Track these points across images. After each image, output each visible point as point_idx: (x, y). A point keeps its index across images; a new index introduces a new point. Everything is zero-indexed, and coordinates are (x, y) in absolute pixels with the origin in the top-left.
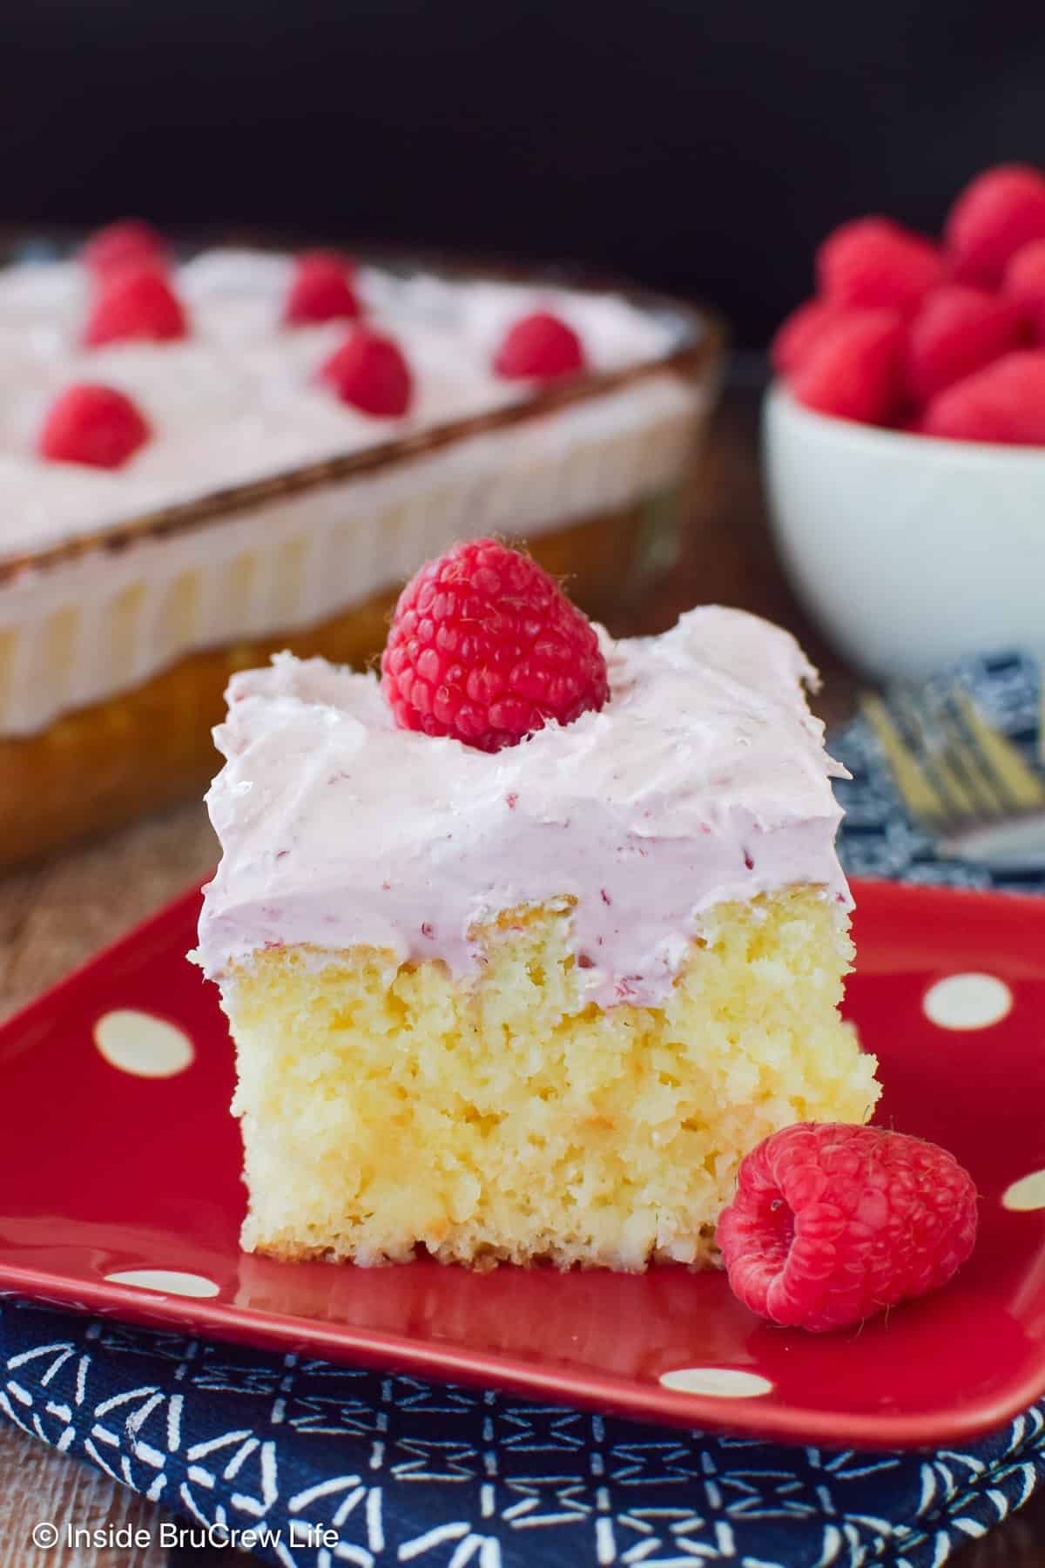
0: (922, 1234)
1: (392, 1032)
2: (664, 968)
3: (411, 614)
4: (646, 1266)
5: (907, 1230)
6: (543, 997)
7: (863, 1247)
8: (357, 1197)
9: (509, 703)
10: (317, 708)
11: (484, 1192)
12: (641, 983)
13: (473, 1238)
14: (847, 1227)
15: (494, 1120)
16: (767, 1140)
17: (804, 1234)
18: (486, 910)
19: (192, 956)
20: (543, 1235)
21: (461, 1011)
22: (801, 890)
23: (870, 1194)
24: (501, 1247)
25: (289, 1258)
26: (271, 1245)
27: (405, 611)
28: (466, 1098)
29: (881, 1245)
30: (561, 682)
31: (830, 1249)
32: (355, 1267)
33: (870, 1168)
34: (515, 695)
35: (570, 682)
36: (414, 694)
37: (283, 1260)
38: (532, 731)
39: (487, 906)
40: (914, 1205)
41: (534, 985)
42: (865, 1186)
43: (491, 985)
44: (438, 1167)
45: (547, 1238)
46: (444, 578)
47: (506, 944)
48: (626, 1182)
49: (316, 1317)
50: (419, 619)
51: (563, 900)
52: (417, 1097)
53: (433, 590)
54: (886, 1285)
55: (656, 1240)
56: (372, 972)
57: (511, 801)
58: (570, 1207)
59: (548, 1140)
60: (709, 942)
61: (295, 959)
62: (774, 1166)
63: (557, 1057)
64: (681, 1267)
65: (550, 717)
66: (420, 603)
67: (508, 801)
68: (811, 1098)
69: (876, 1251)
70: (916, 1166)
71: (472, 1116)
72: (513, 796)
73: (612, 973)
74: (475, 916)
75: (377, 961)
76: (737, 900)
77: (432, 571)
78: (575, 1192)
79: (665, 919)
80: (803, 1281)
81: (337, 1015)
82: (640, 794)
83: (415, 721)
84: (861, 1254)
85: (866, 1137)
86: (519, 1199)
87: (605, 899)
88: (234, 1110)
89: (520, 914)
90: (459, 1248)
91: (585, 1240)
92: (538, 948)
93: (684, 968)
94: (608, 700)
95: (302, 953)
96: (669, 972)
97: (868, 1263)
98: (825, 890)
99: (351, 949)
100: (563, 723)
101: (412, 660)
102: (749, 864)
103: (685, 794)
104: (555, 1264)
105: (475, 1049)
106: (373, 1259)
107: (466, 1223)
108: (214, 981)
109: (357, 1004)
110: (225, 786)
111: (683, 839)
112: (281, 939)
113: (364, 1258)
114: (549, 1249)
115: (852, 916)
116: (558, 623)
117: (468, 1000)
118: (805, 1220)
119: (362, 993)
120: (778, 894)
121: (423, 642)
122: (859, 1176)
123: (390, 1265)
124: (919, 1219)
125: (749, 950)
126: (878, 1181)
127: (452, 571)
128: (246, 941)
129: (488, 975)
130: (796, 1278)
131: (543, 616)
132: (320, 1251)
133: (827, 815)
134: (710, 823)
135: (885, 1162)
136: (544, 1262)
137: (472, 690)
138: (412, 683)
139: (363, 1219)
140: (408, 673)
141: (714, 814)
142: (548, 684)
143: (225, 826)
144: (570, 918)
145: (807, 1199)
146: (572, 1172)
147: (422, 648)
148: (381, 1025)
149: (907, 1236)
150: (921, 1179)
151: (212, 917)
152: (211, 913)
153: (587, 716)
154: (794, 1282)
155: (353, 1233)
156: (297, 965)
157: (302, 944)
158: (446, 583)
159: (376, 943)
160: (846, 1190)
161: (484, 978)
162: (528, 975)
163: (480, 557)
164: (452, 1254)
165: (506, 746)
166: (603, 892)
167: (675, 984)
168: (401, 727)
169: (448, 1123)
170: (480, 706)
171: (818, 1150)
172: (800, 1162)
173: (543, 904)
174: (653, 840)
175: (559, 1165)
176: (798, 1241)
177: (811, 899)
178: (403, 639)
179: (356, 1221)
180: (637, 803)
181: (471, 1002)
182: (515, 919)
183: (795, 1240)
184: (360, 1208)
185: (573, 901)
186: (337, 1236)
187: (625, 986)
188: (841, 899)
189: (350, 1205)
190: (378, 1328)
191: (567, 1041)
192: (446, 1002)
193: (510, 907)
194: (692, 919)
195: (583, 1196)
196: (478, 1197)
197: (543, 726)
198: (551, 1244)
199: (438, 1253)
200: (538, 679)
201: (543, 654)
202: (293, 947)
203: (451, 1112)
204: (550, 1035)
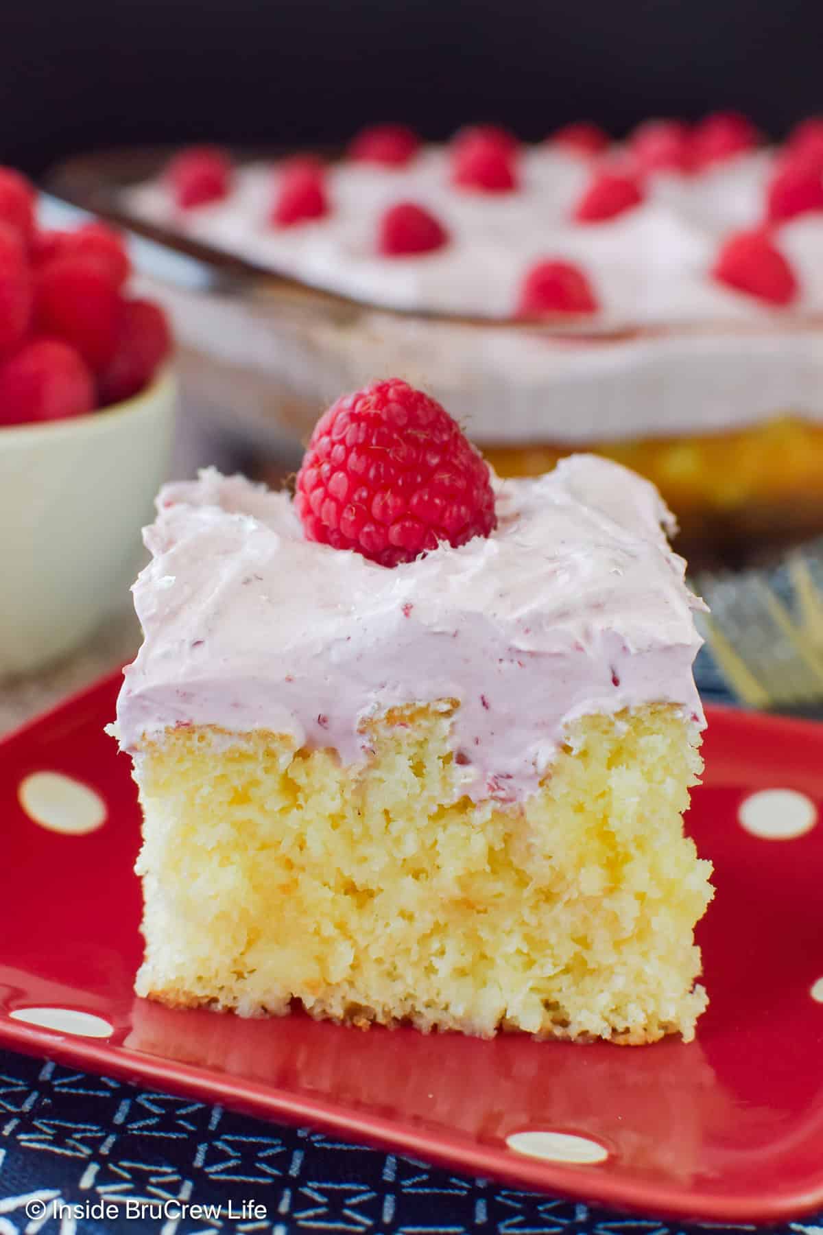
1: (284, 811)
2: (531, 770)
3: (326, 440)
4: (496, 1032)
6: (423, 787)
8: (242, 954)
9: (407, 524)
10: (236, 517)
11: (356, 958)
12: (510, 781)
13: (343, 998)
15: (370, 894)
18: (376, 706)
19: (109, 729)
20: (406, 999)
21: (348, 796)
22: (662, 707)
24: (367, 1007)
25: (178, 1005)
26: (163, 992)
27: (321, 436)
28: (347, 874)
30: (455, 509)
32: (237, 1016)
34: (413, 518)
35: (463, 509)
36: (323, 510)
37: (171, 1006)
38: (426, 551)
39: (379, 704)
41: (415, 777)
43: (376, 774)
44: (317, 932)
45: (410, 1002)
46: (358, 409)
47: (392, 738)
48: (483, 956)
49: (197, 1064)
50: (333, 444)
51: (448, 702)
52: (303, 869)
53: (346, 419)
55: (506, 1011)
56: (271, 754)
57: (407, 611)
58: (433, 977)
59: (416, 915)
60: (575, 749)
61: (202, 738)
63: (429, 843)
64: (528, 1035)
65: (444, 539)
66: (335, 430)
67: (404, 610)
68: (654, 894)
71: (351, 889)
72: (409, 606)
73: (485, 771)
74: (366, 712)
75: (275, 745)
76: (602, 713)
77: (348, 403)
78: (437, 963)
79: (537, 725)
81: (236, 790)
82: (523, 611)
83: (322, 534)
86: (387, 966)
87: (484, 704)
88: (138, 869)
89: (407, 713)
90: (331, 1006)
91: (444, 1006)
92: (421, 744)
93: (550, 771)
94: (495, 528)
95: (210, 735)
96: (536, 773)
98: (680, 709)
99: (254, 734)
100: (454, 545)
101: (324, 480)
102: (616, 682)
103: (563, 615)
104: (415, 1026)
105: (357, 830)
106: (252, 1011)
107: (338, 985)
108: (127, 753)
109: (255, 783)
110: (150, 579)
111: (559, 655)
112: (191, 720)
113: (245, 1009)
114: (410, 1012)
115: (704, 734)
116: (456, 457)
117: (354, 786)
119: (260, 774)
120: (639, 709)
121: (335, 464)
123: (268, 1016)
125: (609, 759)
127: (365, 404)
128: (160, 719)
129: (373, 766)
131: (442, 449)
132: (206, 1000)
133: (689, 643)
134: (582, 643)
136: (406, 1024)
137: (376, 510)
138: (323, 501)
139: (246, 975)
140: (319, 492)
141: (587, 635)
142: (444, 509)
143: (149, 614)
144: (453, 719)
146: (435, 945)
147: (333, 470)
148: (276, 803)
151: (132, 694)
152: (129, 691)
153: (476, 541)
155: (237, 986)
156: (203, 744)
157: (210, 726)
158: (360, 413)
159: (276, 730)
161: (370, 767)
162: (411, 767)
163: (391, 394)
164: (324, 1011)
165: (402, 562)
166: (482, 698)
168: (310, 540)
169: (330, 894)
170: (382, 525)
173: (429, 705)
174: (532, 654)
175: (424, 939)
177: (668, 716)
178: (317, 462)
179: (240, 976)
180: (519, 620)
181: (357, 788)
182: (402, 716)
184: (245, 964)
185: (455, 704)
186: (222, 988)
187: (496, 784)
188: (695, 718)
189: (235, 961)
190: (254, 1079)
191: (441, 829)
192: (334, 787)
193: (399, 704)
194: (560, 727)
195: (444, 967)
196: (351, 962)
197: (436, 547)
198: (413, 1007)
199: (312, 1008)
200: (436, 505)
201: (442, 483)
202: (201, 727)
203: (332, 884)
204: (425, 822)
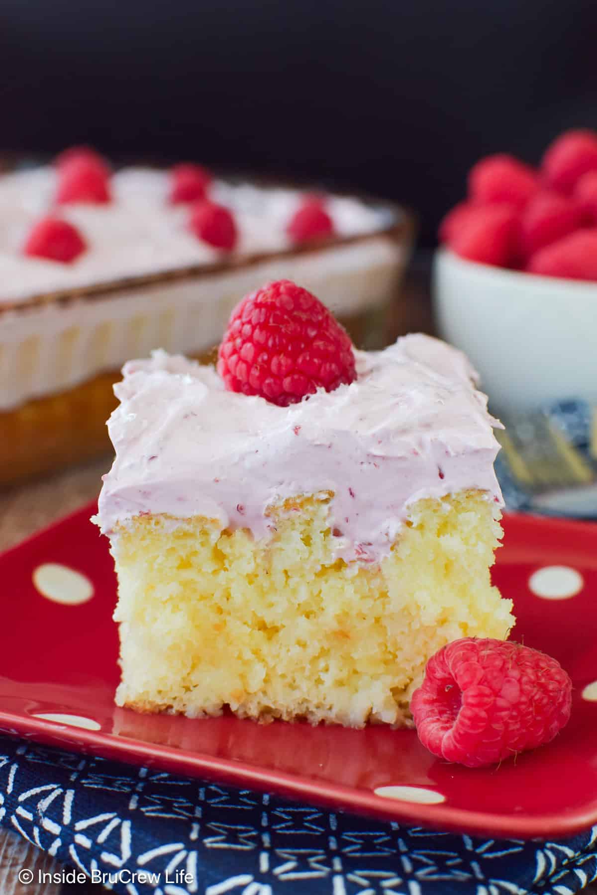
0: (540, 709)
1: (215, 572)
2: (385, 539)
3: (238, 322)
4: (365, 725)
5: (530, 705)
6: (311, 553)
7: (504, 713)
8: (189, 674)
9: (296, 377)
10: (178, 376)
11: (267, 675)
12: (370, 547)
13: (259, 703)
14: (495, 701)
15: (276, 630)
16: (445, 647)
17: (468, 704)
18: (277, 497)
19: (94, 520)
20: (302, 703)
21: (259, 560)
22: (475, 492)
23: (509, 681)
24: (276, 709)
25: (145, 711)
26: (135, 702)
27: (235, 319)
28: (259, 615)
29: (515, 713)
30: (328, 365)
31: (483, 714)
32: (186, 718)
33: (510, 665)
34: (301, 372)
35: (334, 366)
36: (238, 369)
37: (140, 712)
38: (309, 395)
39: (278, 495)
40: (535, 690)
41: (304, 546)
42: (506, 676)
43: (278, 545)
44: (240, 657)
45: (305, 705)
46: (259, 300)
47: (289, 519)
48: (356, 672)
49: (161, 743)
50: (243, 324)
51: (326, 493)
52: (229, 613)
53: (252, 307)
54: (516, 739)
55: (372, 709)
56: (205, 533)
57: (296, 431)
58: (320, 686)
59: (308, 643)
60: (414, 524)
61: (157, 523)
62: (450, 663)
63: (316, 593)
64: (387, 725)
65: (321, 386)
66: (244, 315)
67: (294, 430)
68: (473, 624)
69: (512, 717)
70: (537, 667)
71: (263, 627)
72: (298, 428)
73: (353, 540)
74: (270, 501)
75: (207, 526)
76: (433, 498)
77: (252, 296)
78: (324, 677)
79: (388, 508)
80: (466, 734)
81: (182, 560)
82: (376, 429)
83: (237, 386)
84: (502, 718)
85: (507, 647)
86: (289, 680)
87: (351, 494)
88: (116, 617)
89: (298, 501)
90: (250, 709)
91: (328, 707)
92: (309, 523)
93: (398, 539)
94: (356, 379)
95: (162, 519)
96: (388, 540)
97: (506, 725)
98: (486, 494)
99: (193, 518)
100: (328, 391)
101: (238, 349)
102: (441, 476)
103: (404, 431)
104: (309, 721)
105: (266, 584)
106: (196, 713)
107: (255, 693)
108: (106, 535)
109: (195, 553)
110: (119, 416)
111: (401, 458)
112: (149, 510)
113: (191, 712)
114: (306, 712)
115: (503, 511)
116: (327, 330)
117: (263, 554)
118: (468, 696)
119: (198, 546)
120: (458, 494)
121: (245, 338)
122: (503, 669)
123: (207, 717)
124: (538, 700)
125: (439, 530)
126: (515, 673)
127: (264, 296)
128: (128, 511)
129: (276, 539)
130: (462, 732)
131: (318, 326)
132: (164, 707)
133: (491, 447)
134: (417, 449)
135: (519, 662)
136: (302, 720)
137: (274, 367)
138: (237, 364)
139: (192, 688)
140: (234, 358)
141: (421, 445)
142: (320, 366)
143: (118, 440)
144: (329, 505)
145: (471, 683)
146: (322, 664)
147: (244, 342)
148: (209, 567)
149: (531, 709)
150: (540, 675)
151: (109, 494)
152: (107, 492)
153: (342, 387)
154: (459, 734)
155: (186, 697)
156: (158, 527)
157: (162, 514)
158: (261, 303)
159: (208, 514)
160: (495, 678)
161: (274, 541)
162: (301, 539)
163: (282, 289)
164: (245, 713)
165: (292, 403)
166: (350, 489)
167: (392, 549)
168: (228, 390)
169: (248, 630)
170: (278, 377)
171: (478, 653)
172: (466, 659)
173: (313, 495)
174: (383, 458)
175: (316, 659)
176: (464, 709)
177: (478, 499)
178: (232, 338)
179: (188, 689)
180: (374, 435)
181: (265, 556)
182: (295, 504)
183: (462, 708)
184: (190, 681)
185: (331, 494)
186: (175, 698)
187: (361, 549)
188: (497, 500)
189: (184, 679)
190: (200, 752)
191: (323, 582)
192: (249, 554)
193: (292, 496)
194: (404, 509)
195: (328, 679)
196: (264, 676)
197: (316, 392)
198: (307, 708)
199: (237, 711)
200: (314, 363)
201: (318, 348)
202: (157, 515)
203: (250, 623)
204: (313, 577)
